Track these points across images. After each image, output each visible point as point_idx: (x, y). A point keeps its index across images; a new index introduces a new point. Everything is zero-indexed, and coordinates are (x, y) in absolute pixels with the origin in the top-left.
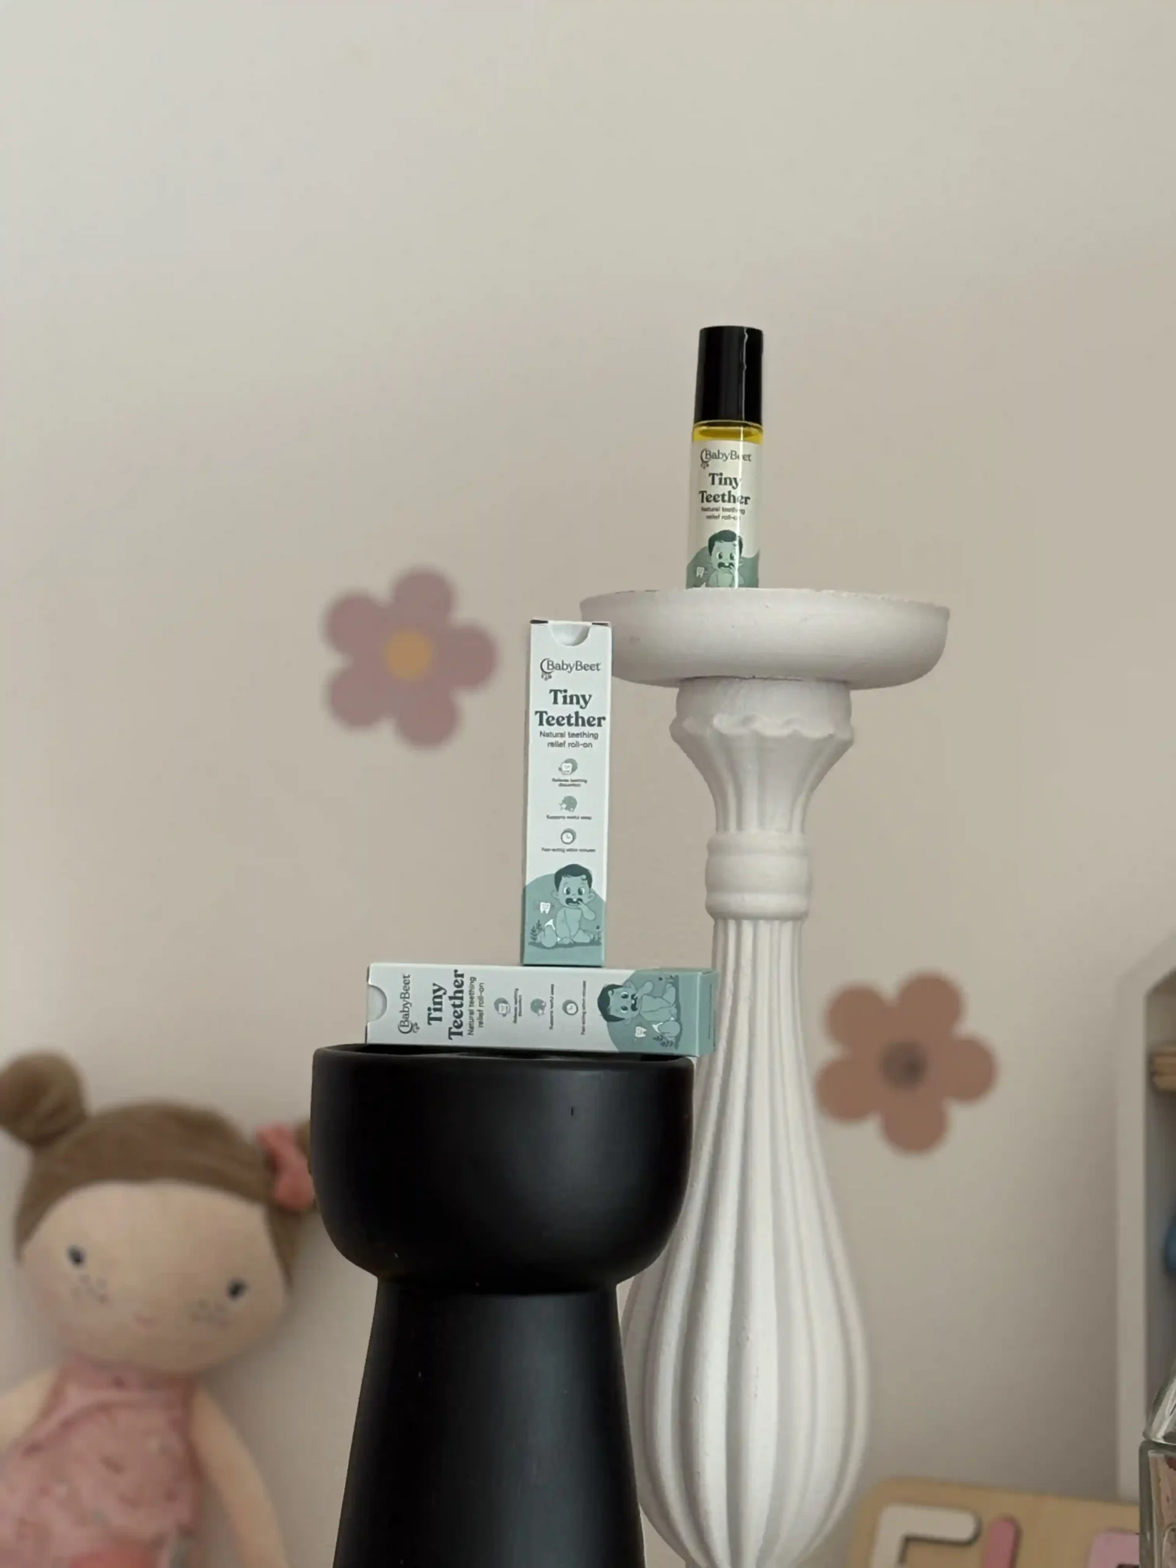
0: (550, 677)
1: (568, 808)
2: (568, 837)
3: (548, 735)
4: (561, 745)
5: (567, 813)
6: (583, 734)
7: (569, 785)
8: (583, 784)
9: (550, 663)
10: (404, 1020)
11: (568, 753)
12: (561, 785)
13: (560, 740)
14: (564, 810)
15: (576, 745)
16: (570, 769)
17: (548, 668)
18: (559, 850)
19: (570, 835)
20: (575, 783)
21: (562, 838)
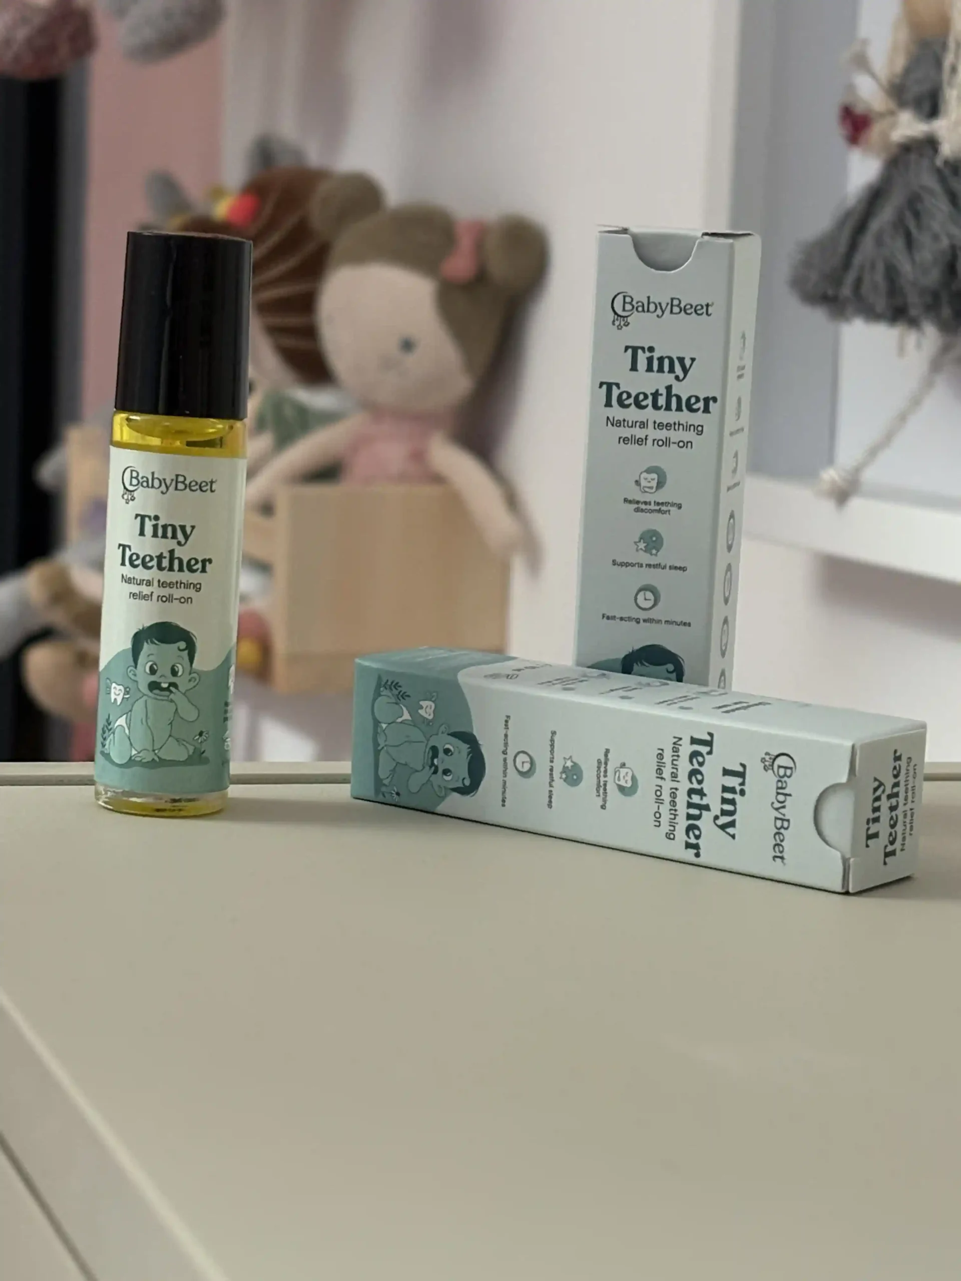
0: (627, 324)
1: (647, 550)
2: (647, 598)
3: (618, 424)
4: (640, 441)
5: (645, 558)
6: (676, 426)
7: (652, 511)
8: (673, 510)
9: (628, 300)
10: (786, 779)
11: (650, 455)
12: (637, 510)
13: (639, 433)
14: (641, 552)
15: (666, 442)
16: (654, 484)
17: (624, 310)
18: (630, 619)
19: (649, 595)
20: (661, 508)
21: (636, 599)
